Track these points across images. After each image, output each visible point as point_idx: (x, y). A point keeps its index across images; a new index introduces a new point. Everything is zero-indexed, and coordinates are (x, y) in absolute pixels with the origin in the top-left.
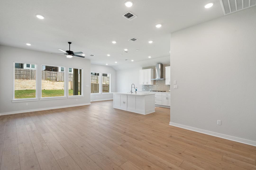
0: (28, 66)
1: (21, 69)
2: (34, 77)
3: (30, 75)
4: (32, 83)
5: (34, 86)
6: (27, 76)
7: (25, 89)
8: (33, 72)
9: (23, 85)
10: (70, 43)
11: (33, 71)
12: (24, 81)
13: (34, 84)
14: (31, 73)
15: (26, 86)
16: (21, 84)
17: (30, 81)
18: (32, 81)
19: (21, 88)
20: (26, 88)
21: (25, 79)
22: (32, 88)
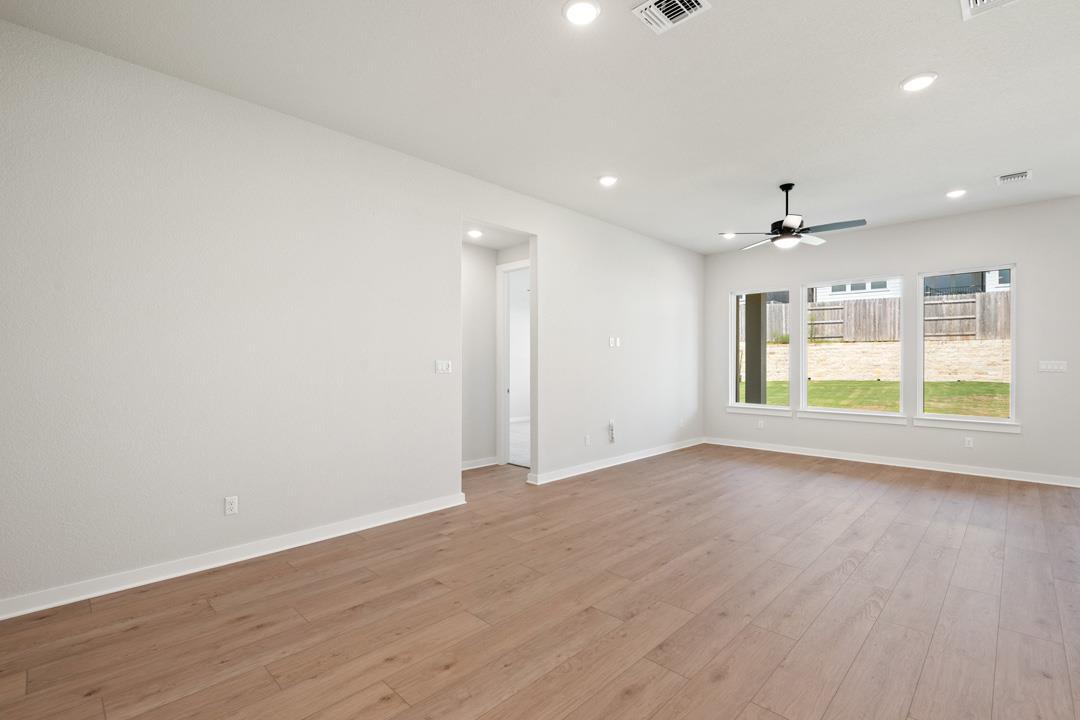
0: (1005, 277)
1: (941, 299)
2: (996, 326)
3: (978, 316)
4: (982, 353)
5: (993, 364)
6: (967, 322)
7: (954, 379)
8: (993, 302)
9: (948, 363)
10: (787, 187)
11: (992, 297)
12: (951, 344)
13: (992, 359)
14: (983, 308)
15: (957, 367)
16: (939, 359)
17: (974, 343)
18: (985, 342)
19: (940, 373)
20: (956, 373)
21: (958, 338)
22: (982, 374)
